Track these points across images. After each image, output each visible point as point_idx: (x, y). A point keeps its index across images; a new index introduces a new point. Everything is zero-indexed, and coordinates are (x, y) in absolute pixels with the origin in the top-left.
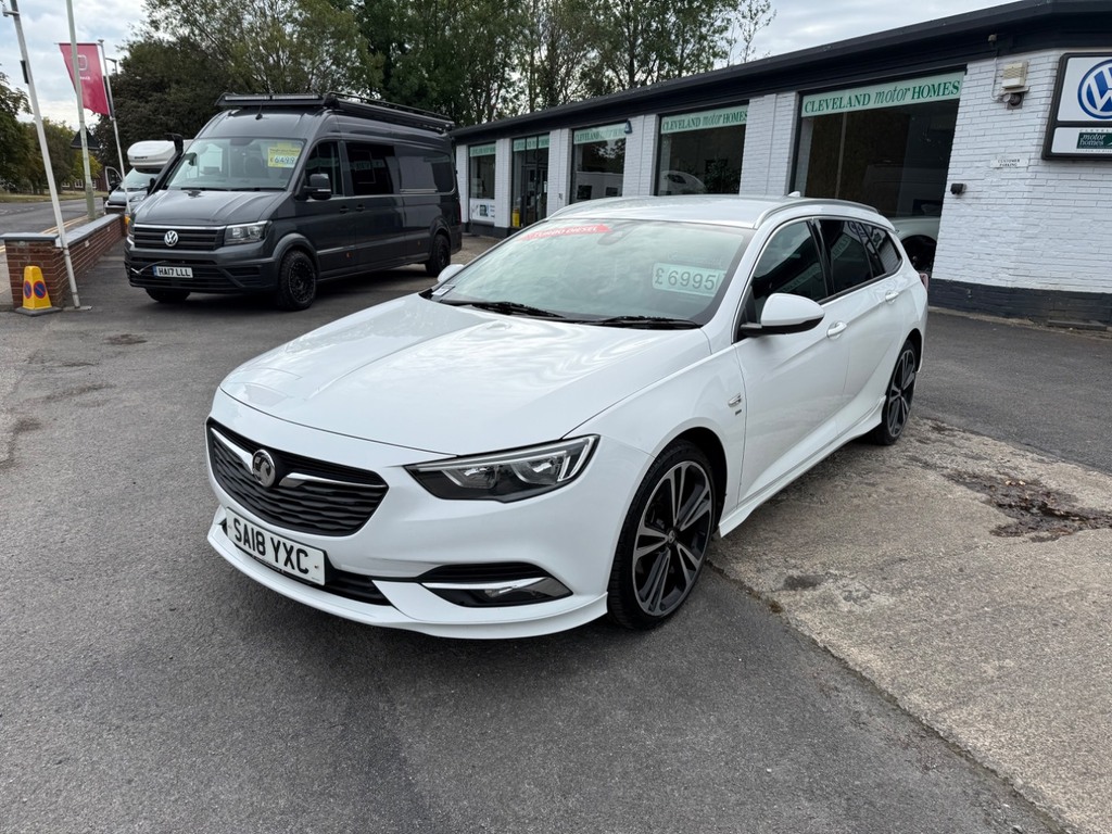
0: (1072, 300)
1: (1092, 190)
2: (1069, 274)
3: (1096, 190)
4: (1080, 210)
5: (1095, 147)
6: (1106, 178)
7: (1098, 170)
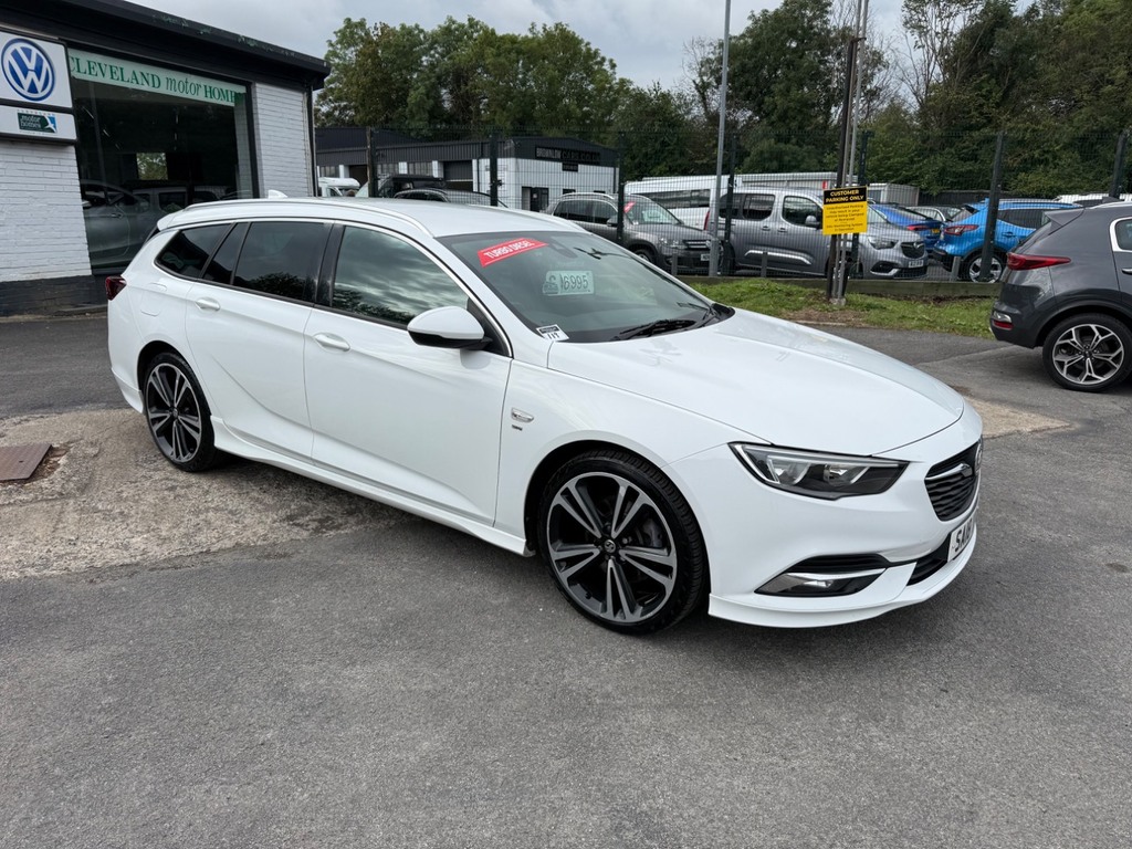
0: (57, 287)
1: (37, 174)
2: (44, 262)
3: (41, 174)
4: (36, 195)
5: (35, 129)
6: (45, 161)
7: (36, 153)
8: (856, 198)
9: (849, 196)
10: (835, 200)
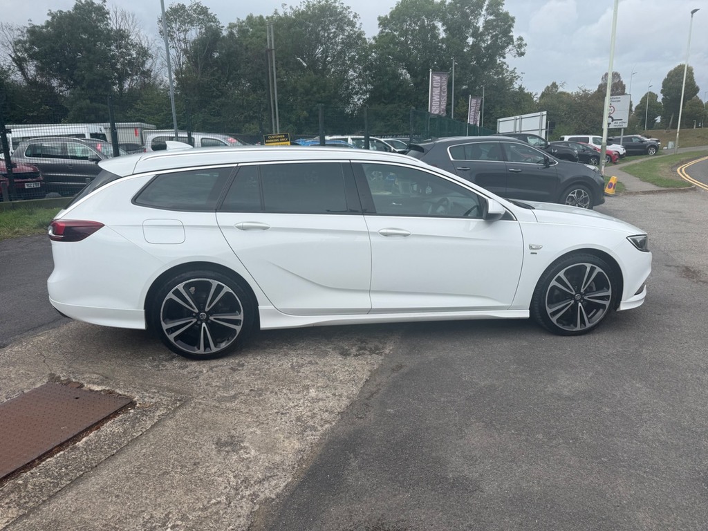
8: (284, 140)
9: (280, 138)
10: (271, 141)
